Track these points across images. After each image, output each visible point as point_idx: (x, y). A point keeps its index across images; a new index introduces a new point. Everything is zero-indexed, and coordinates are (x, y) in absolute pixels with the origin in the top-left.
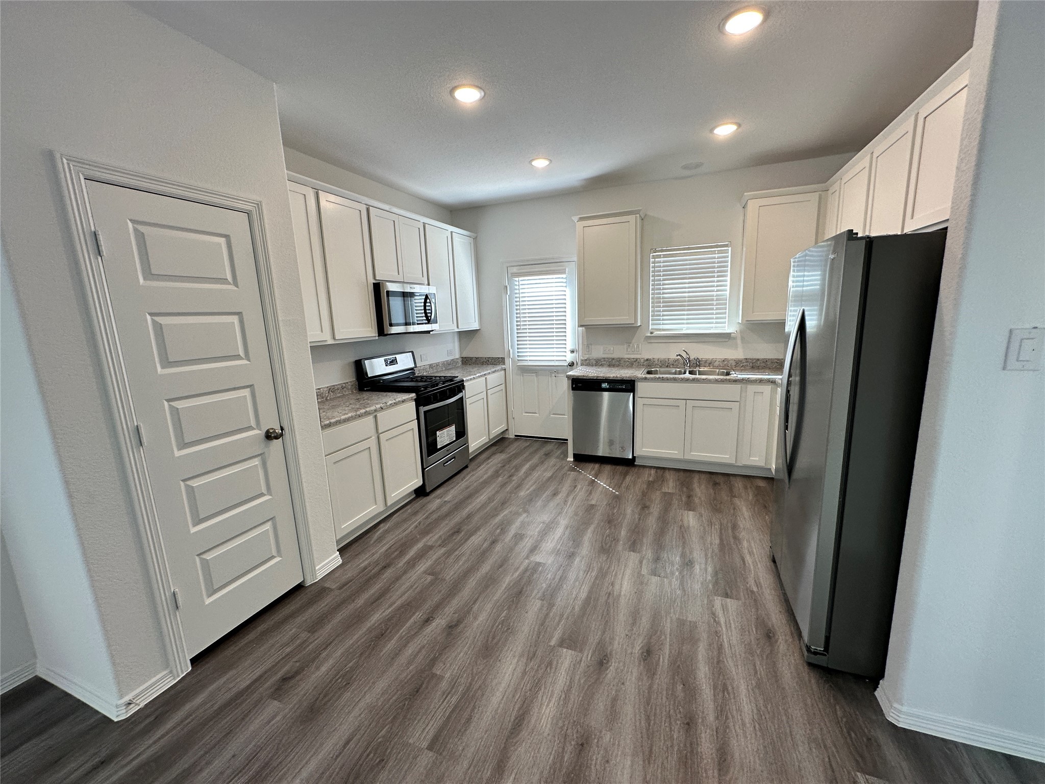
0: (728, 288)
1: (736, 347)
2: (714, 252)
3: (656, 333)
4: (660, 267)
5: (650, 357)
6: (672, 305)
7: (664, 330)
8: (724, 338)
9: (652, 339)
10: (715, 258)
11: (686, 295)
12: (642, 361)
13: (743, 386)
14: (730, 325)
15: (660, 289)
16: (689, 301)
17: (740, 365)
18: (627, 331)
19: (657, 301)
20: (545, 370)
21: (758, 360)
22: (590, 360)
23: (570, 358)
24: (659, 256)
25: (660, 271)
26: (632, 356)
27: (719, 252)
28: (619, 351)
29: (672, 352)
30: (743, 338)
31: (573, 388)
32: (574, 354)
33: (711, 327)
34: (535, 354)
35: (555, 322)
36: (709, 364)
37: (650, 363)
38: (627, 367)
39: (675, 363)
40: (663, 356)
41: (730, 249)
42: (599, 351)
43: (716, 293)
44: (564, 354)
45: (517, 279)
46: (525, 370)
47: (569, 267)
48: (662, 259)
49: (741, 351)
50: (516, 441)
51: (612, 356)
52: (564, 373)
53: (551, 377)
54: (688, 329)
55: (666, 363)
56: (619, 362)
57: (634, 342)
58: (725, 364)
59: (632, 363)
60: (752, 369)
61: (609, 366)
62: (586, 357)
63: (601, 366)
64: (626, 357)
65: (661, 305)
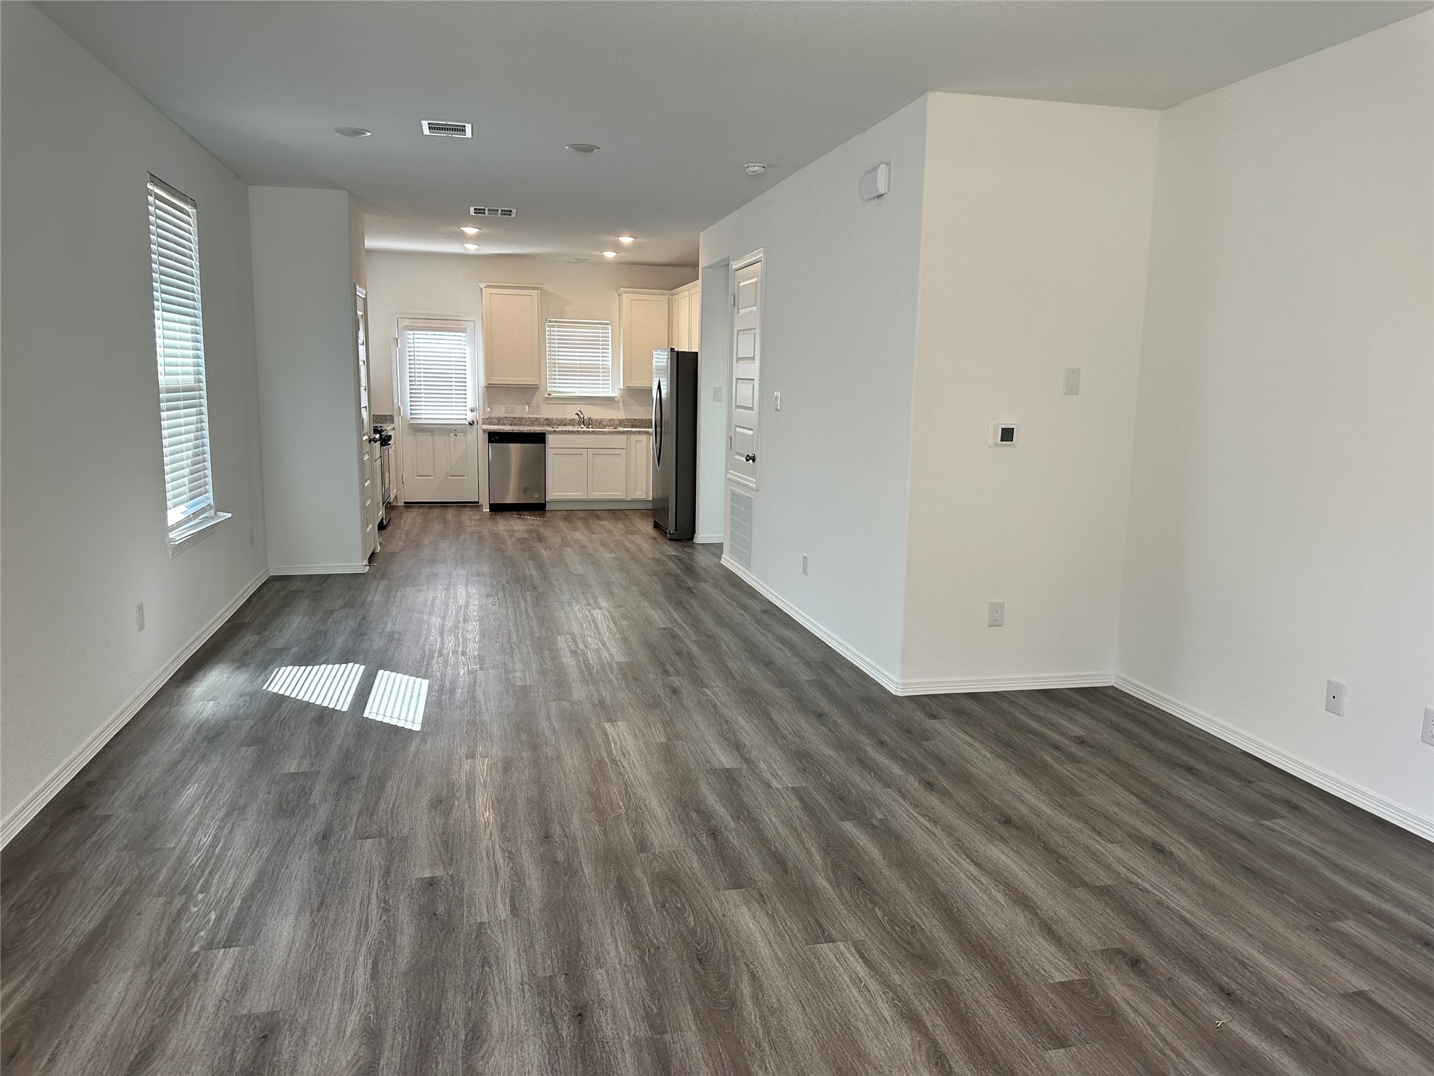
0: (610, 359)
1: (619, 409)
2: (598, 328)
3: (554, 395)
4: (554, 335)
5: (548, 417)
6: (567, 370)
7: (560, 392)
8: (608, 401)
9: (550, 399)
10: (599, 333)
11: (578, 362)
12: (542, 420)
13: (628, 436)
14: (612, 389)
15: (555, 355)
16: (580, 368)
17: (622, 423)
18: (526, 391)
19: (553, 365)
20: (441, 429)
21: (636, 420)
22: (491, 419)
23: (470, 416)
24: (554, 326)
25: (554, 339)
26: (532, 416)
27: (602, 329)
28: (523, 411)
29: (570, 413)
30: (623, 402)
31: (490, 441)
32: (474, 413)
33: (599, 392)
34: (432, 412)
35: (454, 380)
36: (599, 423)
37: (549, 422)
38: (529, 425)
39: (572, 422)
40: (560, 417)
41: (610, 327)
42: (501, 411)
43: (600, 363)
44: (464, 412)
45: (411, 332)
46: (419, 429)
47: (469, 326)
48: (556, 329)
49: (622, 411)
50: (405, 510)
51: (514, 416)
52: (465, 432)
53: (449, 436)
54: (580, 392)
55: (563, 423)
56: (520, 421)
57: (533, 402)
58: (611, 423)
59: (533, 422)
60: (632, 427)
61: (511, 425)
62: (487, 416)
63: (504, 424)
64: (527, 416)
65: (557, 370)
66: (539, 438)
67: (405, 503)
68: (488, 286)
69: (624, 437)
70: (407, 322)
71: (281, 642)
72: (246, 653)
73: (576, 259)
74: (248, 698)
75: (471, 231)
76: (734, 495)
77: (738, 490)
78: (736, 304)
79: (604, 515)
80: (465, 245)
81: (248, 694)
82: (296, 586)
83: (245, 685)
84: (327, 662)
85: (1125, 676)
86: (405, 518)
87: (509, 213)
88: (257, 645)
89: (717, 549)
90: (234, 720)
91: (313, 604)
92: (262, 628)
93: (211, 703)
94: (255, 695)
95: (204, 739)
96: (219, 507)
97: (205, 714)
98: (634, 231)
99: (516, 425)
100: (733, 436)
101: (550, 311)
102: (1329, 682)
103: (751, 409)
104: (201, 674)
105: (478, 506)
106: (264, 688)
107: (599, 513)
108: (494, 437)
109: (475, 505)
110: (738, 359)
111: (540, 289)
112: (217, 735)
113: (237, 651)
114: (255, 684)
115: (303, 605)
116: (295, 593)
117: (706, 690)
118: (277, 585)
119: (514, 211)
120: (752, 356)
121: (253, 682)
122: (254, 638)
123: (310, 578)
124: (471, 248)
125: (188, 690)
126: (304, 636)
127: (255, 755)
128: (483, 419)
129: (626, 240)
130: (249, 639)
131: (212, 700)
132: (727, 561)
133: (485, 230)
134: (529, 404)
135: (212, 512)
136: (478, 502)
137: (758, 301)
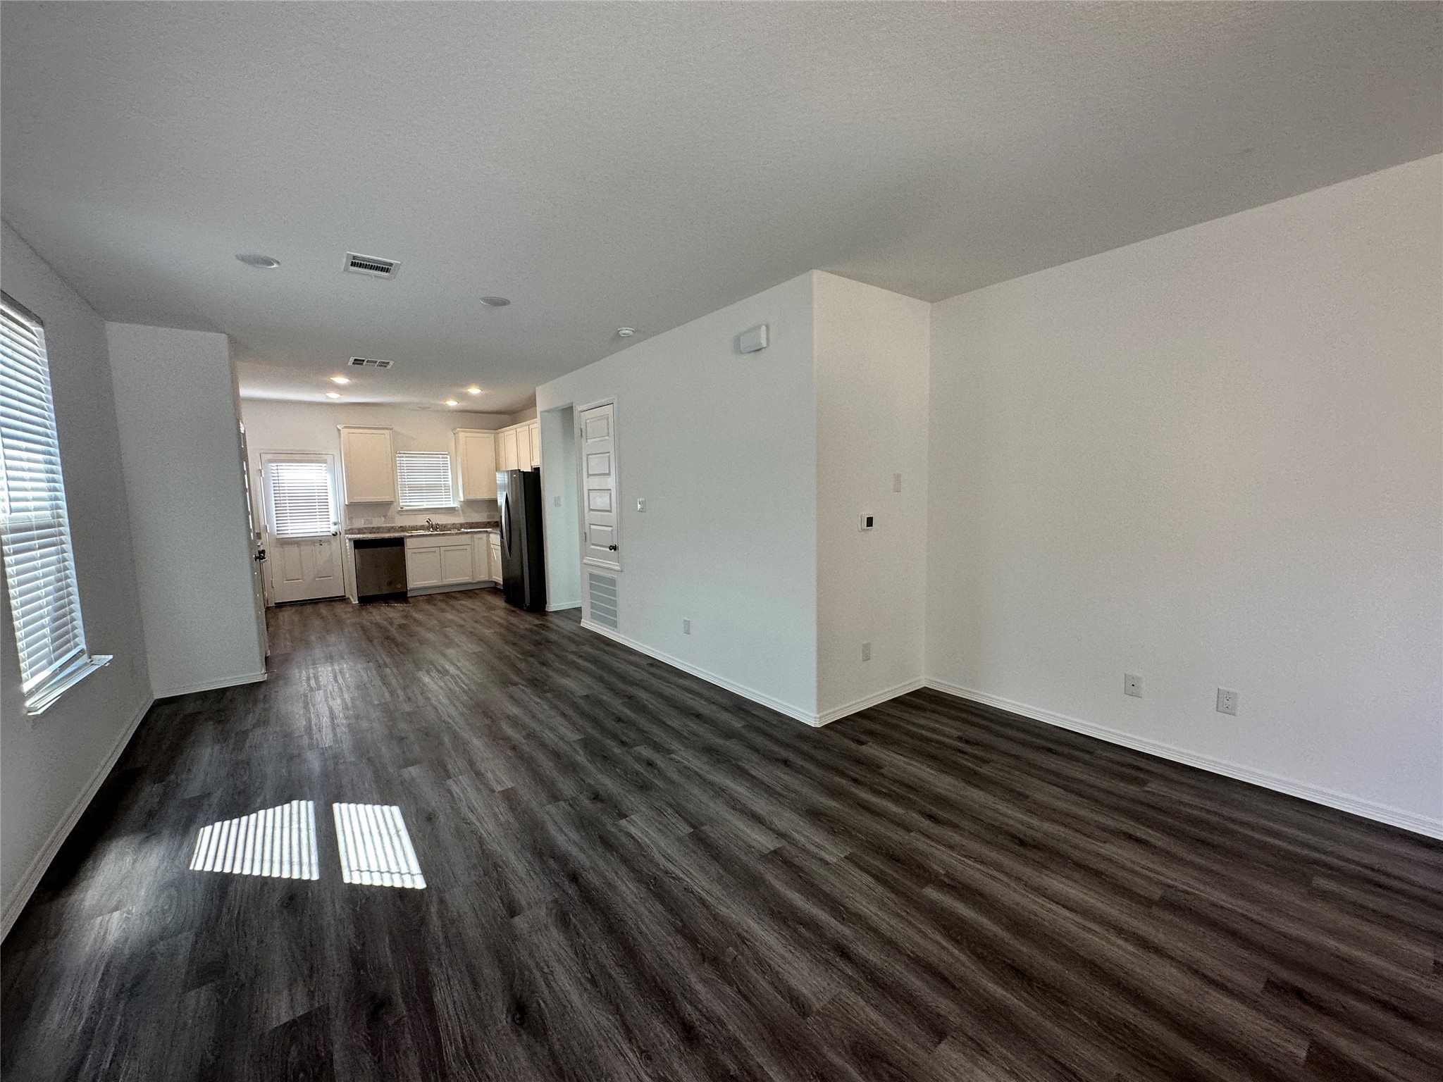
0: (451, 479)
1: (460, 516)
2: (439, 458)
3: (405, 508)
4: (404, 464)
5: (404, 525)
6: (415, 489)
7: (411, 506)
8: (451, 510)
9: (402, 512)
10: (439, 461)
11: (424, 483)
12: (397, 528)
13: (472, 535)
14: (453, 501)
15: (405, 478)
16: (426, 487)
17: (462, 526)
18: (383, 507)
19: (404, 486)
20: (307, 541)
21: (473, 523)
23: (333, 529)
24: (403, 457)
25: (404, 467)
26: (388, 525)
27: (442, 458)
28: (378, 522)
29: (421, 520)
30: (462, 510)
31: (355, 547)
32: (336, 527)
33: (442, 504)
34: (297, 528)
35: (317, 501)
36: (444, 527)
37: (403, 529)
38: (386, 533)
39: (422, 528)
40: (412, 524)
41: (449, 457)
42: (360, 523)
43: (443, 483)
44: (328, 526)
45: (275, 464)
46: (285, 543)
47: (329, 459)
48: (405, 459)
49: (462, 517)
50: (278, 610)
51: (372, 526)
52: (329, 542)
53: (314, 546)
54: (427, 505)
55: (415, 528)
56: (378, 530)
57: (389, 514)
58: (454, 526)
59: (390, 530)
60: (471, 528)
61: (370, 533)
62: (349, 528)
63: (364, 533)
64: (384, 525)
65: (407, 489)
66: (400, 542)
67: (276, 604)
68: (345, 427)
69: (469, 536)
70: (270, 456)
71: (193, 788)
72: (151, 815)
73: (419, 407)
74: (173, 891)
75: (341, 380)
76: (592, 576)
77: (596, 572)
78: (583, 434)
79: (458, 595)
80: (327, 394)
81: (171, 884)
82: (190, 708)
83: (163, 867)
84: (265, 806)
85: (934, 679)
86: (282, 618)
87: (385, 364)
88: (164, 799)
89: (575, 614)
90: (162, 939)
91: (220, 728)
92: (163, 773)
93: (116, 914)
94: (184, 881)
95: (117, 996)
96: (93, 650)
97: (111, 939)
98: (482, 383)
99: (375, 533)
100: (588, 532)
101: (400, 446)
102: (1125, 674)
103: (610, 511)
104: (90, 864)
105: (345, 599)
106: (191, 868)
107: (453, 594)
108: (358, 544)
109: (343, 599)
110: (589, 475)
111: (392, 429)
112: (139, 980)
113: (136, 813)
114: (177, 862)
115: (208, 730)
116: (193, 719)
117: (673, 756)
118: (167, 710)
119: (391, 363)
120: (608, 472)
121: (173, 860)
122: (157, 788)
123: (204, 695)
124: (334, 396)
125: (75, 897)
126: (223, 772)
127: (214, 1003)
128: (345, 530)
129: (474, 391)
130: (149, 793)
131: (116, 909)
132: (587, 623)
133: (354, 381)
134: (385, 516)
135: (85, 658)
136: (345, 596)
137: (611, 432)
